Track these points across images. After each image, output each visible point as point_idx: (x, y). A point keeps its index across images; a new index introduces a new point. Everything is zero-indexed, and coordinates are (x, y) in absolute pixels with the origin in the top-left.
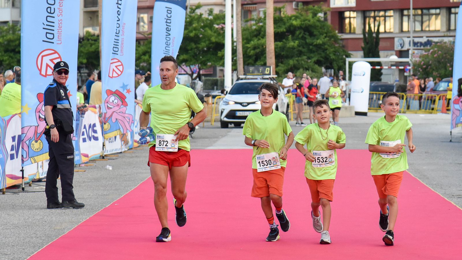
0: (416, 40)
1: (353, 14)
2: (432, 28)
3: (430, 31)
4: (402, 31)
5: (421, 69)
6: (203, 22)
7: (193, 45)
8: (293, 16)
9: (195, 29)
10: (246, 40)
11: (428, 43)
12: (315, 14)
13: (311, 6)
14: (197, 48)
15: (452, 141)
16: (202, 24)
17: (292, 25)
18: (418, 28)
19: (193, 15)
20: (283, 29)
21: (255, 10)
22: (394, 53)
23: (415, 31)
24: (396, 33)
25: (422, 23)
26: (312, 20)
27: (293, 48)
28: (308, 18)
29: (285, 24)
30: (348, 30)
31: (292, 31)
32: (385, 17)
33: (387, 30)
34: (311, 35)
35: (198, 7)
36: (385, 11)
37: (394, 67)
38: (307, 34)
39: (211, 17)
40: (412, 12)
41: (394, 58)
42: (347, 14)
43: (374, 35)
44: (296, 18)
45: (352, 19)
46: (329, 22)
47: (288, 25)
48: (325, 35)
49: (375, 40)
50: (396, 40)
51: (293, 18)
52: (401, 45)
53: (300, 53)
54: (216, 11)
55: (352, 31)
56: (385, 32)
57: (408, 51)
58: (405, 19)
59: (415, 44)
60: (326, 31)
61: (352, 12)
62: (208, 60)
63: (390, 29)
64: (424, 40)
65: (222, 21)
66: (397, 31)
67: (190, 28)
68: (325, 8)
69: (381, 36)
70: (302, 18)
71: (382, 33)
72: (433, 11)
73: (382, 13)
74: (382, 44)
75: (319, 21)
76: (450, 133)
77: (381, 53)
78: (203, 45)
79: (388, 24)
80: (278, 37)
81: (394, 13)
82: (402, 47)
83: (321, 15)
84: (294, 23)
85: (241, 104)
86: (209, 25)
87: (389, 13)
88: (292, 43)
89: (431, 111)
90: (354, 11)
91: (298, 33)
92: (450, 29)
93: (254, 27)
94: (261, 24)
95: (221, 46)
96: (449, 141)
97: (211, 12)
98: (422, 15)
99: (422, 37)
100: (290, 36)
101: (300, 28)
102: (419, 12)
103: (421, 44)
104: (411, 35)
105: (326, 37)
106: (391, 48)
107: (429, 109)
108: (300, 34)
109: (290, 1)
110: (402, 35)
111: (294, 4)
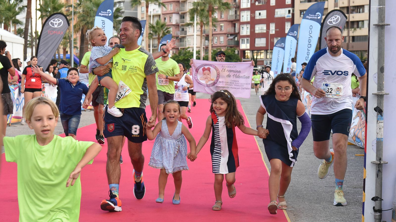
1: (249, 51)
4: (267, 58)
9: (187, 56)
16: (190, 54)
24: (264, 59)
26: (231, 53)
28: (229, 52)
30: (246, 58)
33: (261, 58)
35: (189, 48)
38: (229, 58)
42: (246, 52)
43: (255, 59)
45: (248, 53)
46: (240, 55)
48: (236, 59)
50: (265, 61)
52: (266, 63)
55: (248, 58)
58: (268, 54)
60: (236, 57)
61: (248, 51)
66: (265, 58)
67: (185, 56)
68: (238, 49)
69: (258, 60)
71: (259, 59)
74: (258, 63)
75: (234, 54)
77: (258, 66)
79: (261, 55)
81: (264, 51)
83: (236, 52)
87: (261, 51)
90: (249, 50)
104: (269, 60)
105: (236, 60)
109: (225, 46)
110: (267, 60)
111: (226, 47)
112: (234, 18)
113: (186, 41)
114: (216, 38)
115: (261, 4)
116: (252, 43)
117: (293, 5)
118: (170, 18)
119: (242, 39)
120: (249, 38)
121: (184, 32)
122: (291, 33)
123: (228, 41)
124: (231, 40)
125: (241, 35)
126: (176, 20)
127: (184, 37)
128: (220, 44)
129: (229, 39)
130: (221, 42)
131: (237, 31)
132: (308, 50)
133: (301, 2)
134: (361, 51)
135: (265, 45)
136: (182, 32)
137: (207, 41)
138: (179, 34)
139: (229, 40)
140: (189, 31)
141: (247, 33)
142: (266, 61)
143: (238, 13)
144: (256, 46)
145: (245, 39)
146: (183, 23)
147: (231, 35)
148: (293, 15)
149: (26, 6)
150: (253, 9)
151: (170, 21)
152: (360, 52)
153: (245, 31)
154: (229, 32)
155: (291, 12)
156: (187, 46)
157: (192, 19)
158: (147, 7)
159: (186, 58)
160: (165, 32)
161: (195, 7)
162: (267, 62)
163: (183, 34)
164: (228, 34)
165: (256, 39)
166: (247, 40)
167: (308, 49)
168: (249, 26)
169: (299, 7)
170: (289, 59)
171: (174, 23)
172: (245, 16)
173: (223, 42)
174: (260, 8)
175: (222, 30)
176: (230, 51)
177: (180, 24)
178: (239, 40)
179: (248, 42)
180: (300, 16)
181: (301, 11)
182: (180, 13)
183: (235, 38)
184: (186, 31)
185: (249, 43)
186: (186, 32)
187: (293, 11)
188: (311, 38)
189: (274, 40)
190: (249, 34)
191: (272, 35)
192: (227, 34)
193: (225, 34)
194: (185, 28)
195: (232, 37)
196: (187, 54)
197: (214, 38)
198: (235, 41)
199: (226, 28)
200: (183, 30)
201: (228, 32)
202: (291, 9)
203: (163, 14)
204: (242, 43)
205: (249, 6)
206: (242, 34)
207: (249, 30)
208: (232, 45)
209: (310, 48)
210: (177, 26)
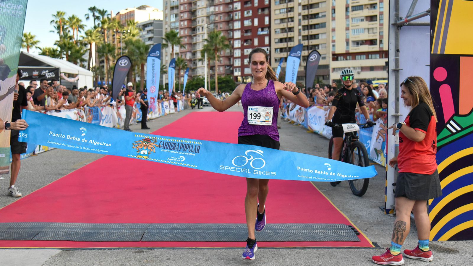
1: (240, 77)
12: (230, 77)
13: (229, 75)
20: (221, 81)
31: (223, 82)
34: (229, 83)
35: (200, 75)
39: (203, 78)
42: (238, 77)
44: (225, 78)
45: (240, 79)
46: (234, 80)
53: (226, 87)
68: (232, 75)
75: (231, 79)
80: (219, 83)
83: (232, 78)
84: (224, 79)
87: (249, 77)
88: (224, 85)
91: (225, 82)
93: (213, 81)
97: (203, 77)
101: (226, 80)
109: (223, 74)
112: (229, 55)
113: (197, 71)
115: (248, 45)
116: (243, 72)
117: (270, 45)
118: (186, 55)
119: (235, 69)
120: (240, 68)
125: (234, 66)
126: (190, 57)
127: (195, 68)
128: (220, 72)
129: (226, 69)
131: (232, 63)
133: (276, 43)
137: (211, 71)
138: (192, 66)
140: (199, 64)
141: (238, 65)
143: (232, 51)
144: (245, 73)
145: (238, 69)
146: (194, 58)
147: (228, 66)
148: (270, 52)
149: (89, 49)
150: (242, 48)
151: (185, 57)
153: (237, 63)
155: (269, 49)
156: (198, 74)
157: (203, 56)
158: (173, 48)
159: (198, 83)
160: (184, 65)
161: (206, 48)
165: (245, 69)
166: (239, 69)
168: (240, 60)
169: (274, 46)
171: (188, 58)
172: (237, 53)
173: (223, 71)
174: (247, 47)
175: (222, 63)
176: (228, 78)
177: (193, 59)
178: (233, 69)
180: (275, 53)
181: (276, 49)
182: (192, 51)
183: (230, 68)
186: (196, 64)
187: (270, 49)
188: (294, 69)
190: (240, 65)
192: (225, 66)
193: (223, 65)
194: (196, 62)
195: (228, 68)
196: (199, 80)
198: (230, 70)
199: (224, 61)
200: (194, 63)
201: (225, 64)
202: (269, 48)
203: (181, 53)
204: (235, 71)
205: (240, 46)
207: (240, 63)
208: (228, 73)
210: (190, 60)
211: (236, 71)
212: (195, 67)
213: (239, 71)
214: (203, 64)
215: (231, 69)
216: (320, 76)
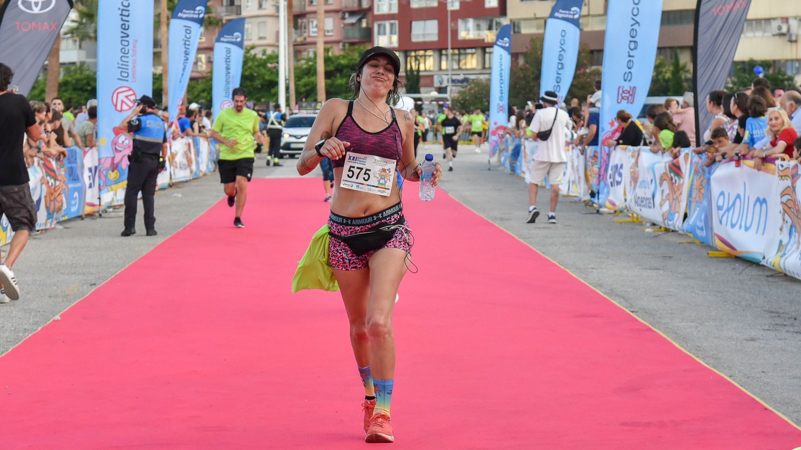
0: (454, 77)
2: (469, 66)
3: (466, 70)
4: (440, 69)
5: (460, 103)
6: (257, 61)
7: (248, 83)
8: (341, 56)
9: (250, 68)
10: (298, 78)
11: (466, 80)
13: (356, 47)
14: (252, 86)
15: (491, 169)
16: (256, 63)
17: (340, 64)
18: (456, 67)
19: (248, 55)
20: (331, 68)
21: (305, 50)
22: (433, 89)
23: (453, 70)
24: (435, 71)
25: (459, 61)
27: (341, 85)
29: (333, 63)
31: (340, 69)
32: (425, 56)
33: (427, 68)
35: (253, 47)
36: (425, 50)
37: (434, 103)
39: (264, 57)
40: (450, 51)
41: (435, 94)
43: (415, 73)
44: (344, 57)
47: (336, 64)
49: (416, 77)
50: (435, 77)
51: (341, 57)
52: (440, 81)
54: (269, 51)
56: (425, 70)
57: (446, 88)
58: (444, 58)
59: (453, 81)
62: (263, 97)
63: (430, 67)
64: (461, 77)
65: (276, 61)
66: (437, 69)
67: (246, 67)
69: (421, 74)
70: (350, 57)
71: (422, 71)
72: (469, 51)
73: (421, 53)
74: (422, 81)
76: (488, 162)
77: (422, 89)
78: (257, 83)
79: (427, 62)
80: (328, 75)
81: (433, 52)
82: (441, 84)
84: (343, 62)
85: (295, 137)
86: (263, 64)
87: (429, 53)
88: (340, 81)
89: (469, 142)
91: (345, 71)
92: (485, 68)
93: (305, 66)
94: (311, 63)
95: (275, 84)
96: (487, 168)
97: (264, 53)
98: (459, 54)
99: (459, 74)
100: (338, 75)
101: (347, 66)
102: (456, 51)
103: (459, 81)
104: (450, 73)
106: (431, 85)
107: (468, 141)
108: (347, 72)
109: (337, 42)
110: (441, 73)
111: (341, 44)
114: (315, 23)
116: (405, 33)
119: (380, 22)
120: (396, 22)
121: (234, 8)
122: (561, 11)
123: (344, 28)
124: (351, 27)
125: (376, 12)
128: (325, 36)
129: (346, 25)
130: (328, 31)
131: (365, 5)
132: (630, 56)
134: (671, 48)
135: (435, 38)
136: (229, 8)
138: (223, 14)
139: (346, 27)
140: (247, 7)
141: (390, 9)
142: (440, 76)
144: (414, 40)
145: (387, 24)
147: (352, 13)
152: (668, 51)
153: (386, 3)
154: (346, 7)
162: (440, 79)
163: (232, 12)
164: (344, 13)
165: (414, 24)
166: (392, 25)
167: (629, 53)
170: (557, 75)
173: (332, 31)
175: (329, 3)
178: (370, 26)
179: (394, 31)
183: (360, 21)
184: (240, 6)
185: (395, 34)
186: (239, 8)
188: (636, 27)
189: (456, 25)
190: (395, 10)
191: (452, 12)
192: (342, 13)
193: (336, 11)
195: (353, 20)
197: (309, 22)
198: (361, 29)
200: (232, 3)
201: (343, 5)
204: (379, 34)
206: (378, 10)
207: (395, 2)
208: (354, 38)
209: (635, 51)
211: (382, 32)
212: (234, 17)
213: (391, 33)
214: (264, 6)
215: (364, 25)
216: (682, 48)
